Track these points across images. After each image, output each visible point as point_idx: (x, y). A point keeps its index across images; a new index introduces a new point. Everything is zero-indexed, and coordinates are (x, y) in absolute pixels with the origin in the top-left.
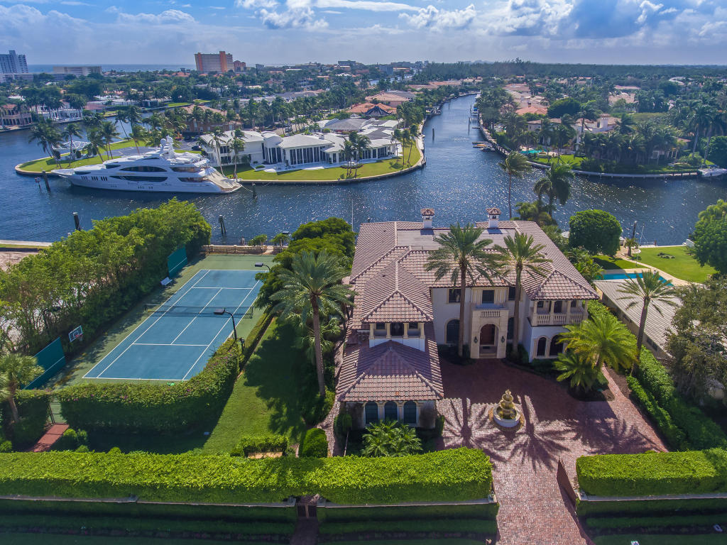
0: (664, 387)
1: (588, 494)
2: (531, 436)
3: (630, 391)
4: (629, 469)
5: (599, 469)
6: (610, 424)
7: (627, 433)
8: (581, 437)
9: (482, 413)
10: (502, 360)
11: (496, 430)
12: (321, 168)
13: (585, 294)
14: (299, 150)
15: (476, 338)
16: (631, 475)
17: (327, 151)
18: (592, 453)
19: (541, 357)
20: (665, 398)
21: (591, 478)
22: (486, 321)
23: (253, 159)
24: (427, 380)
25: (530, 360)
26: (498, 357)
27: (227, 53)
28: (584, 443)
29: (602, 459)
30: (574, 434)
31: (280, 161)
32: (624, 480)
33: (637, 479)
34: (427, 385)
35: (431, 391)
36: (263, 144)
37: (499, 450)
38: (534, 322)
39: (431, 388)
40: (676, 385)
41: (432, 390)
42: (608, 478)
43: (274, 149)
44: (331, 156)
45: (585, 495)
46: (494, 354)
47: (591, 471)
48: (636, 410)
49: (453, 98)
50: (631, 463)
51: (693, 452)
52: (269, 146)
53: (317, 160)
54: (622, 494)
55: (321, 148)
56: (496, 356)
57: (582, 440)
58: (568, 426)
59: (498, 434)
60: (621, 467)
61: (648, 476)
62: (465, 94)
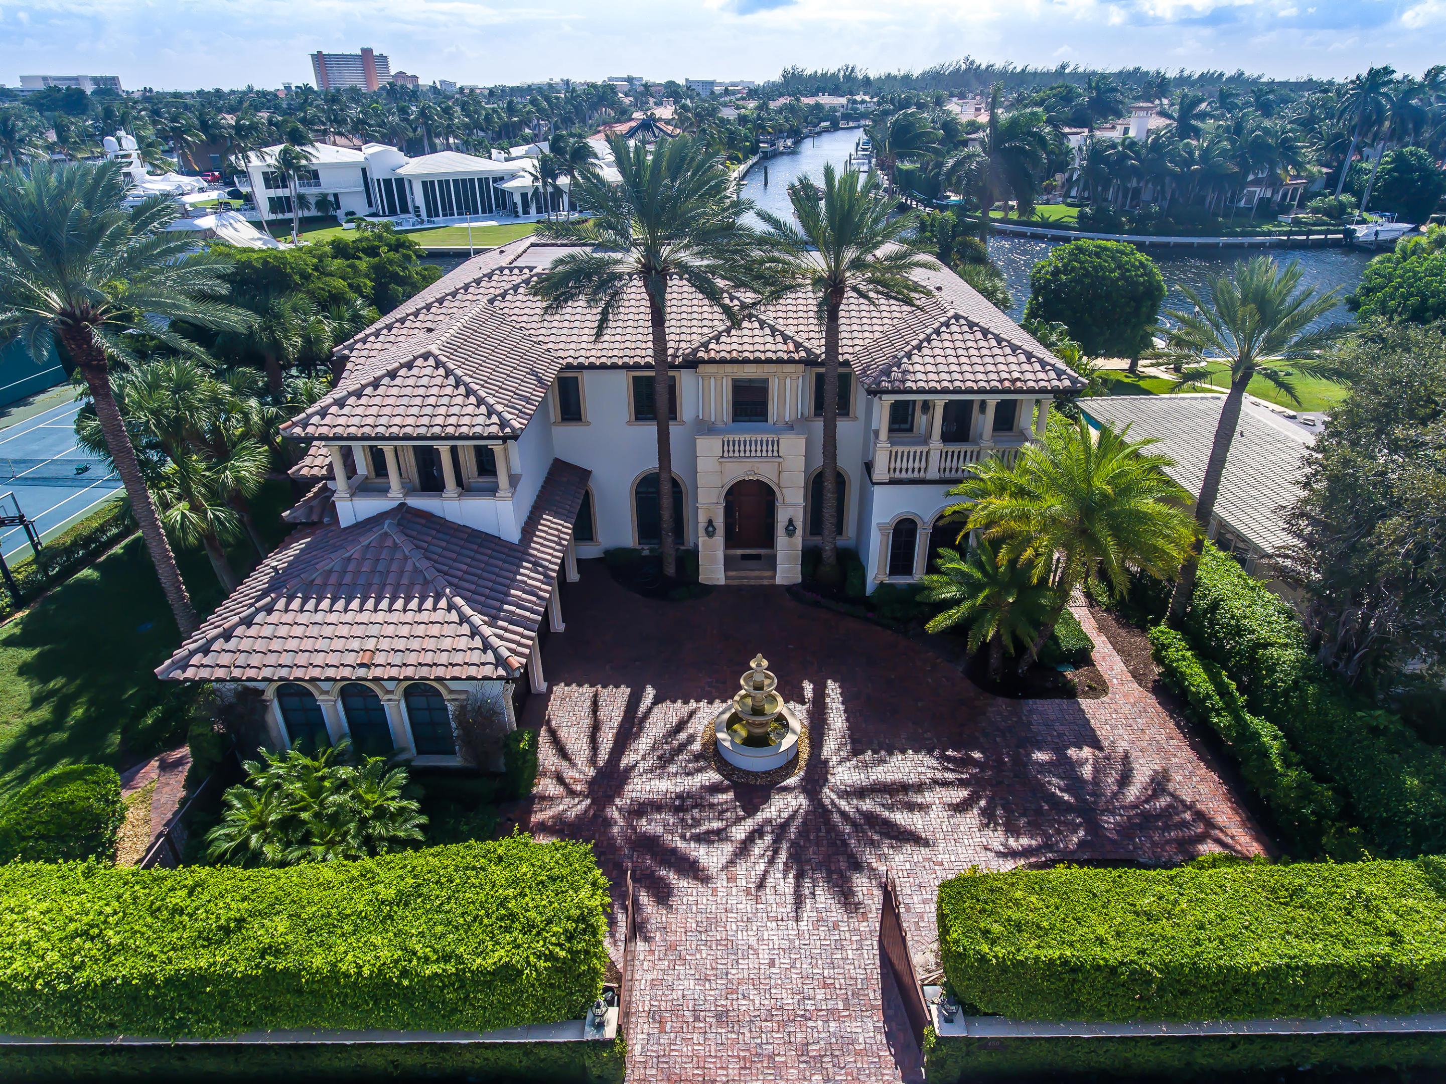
0: (1273, 652)
1: (971, 1011)
2: (811, 800)
3: (1157, 670)
4: (1135, 925)
5: (1019, 927)
6: (1082, 763)
7: (1133, 793)
8: (983, 803)
9: (681, 726)
10: (789, 589)
11: (712, 776)
12: (494, 223)
13: (1041, 375)
14: (444, 184)
15: (710, 523)
16: (1142, 952)
17: (507, 185)
18: (1013, 854)
19: (901, 580)
20: (1274, 685)
21: (983, 959)
22: (737, 472)
23: (347, 204)
24: (477, 619)
25: (870, 589)
26: (779, 580)
27: (376, 53)
28: (989, 818)
29: (1037, 887)
30: (960, 794)
31: (405, 210)
32: (1113, 970)
33: (1166, 969)
34: (475, 632)
35: (484, 651)
36: (364, 171)
37: (699, 839)
38: (880, 472)
39: (484, 640)
40: (1313, 646)
41: (486, 646)
42: (1052, 961)
43: (388, 182)
44: (518, 199)
45: (960, 1017)
46: (769, 573)
47: (986, 933)
48: (1171, 724)
49: (826, 130)
50: (1145, 902)
51: (1387, 865)
52: (376, 174)
53: (487, 210)
54: (1101, 1015)
55: (495, 180)
56: (774, 577)
57: (984, 812)
58: (947, 769)
59: (715, 789)
60: (1107, 918)
61: (1210, 954)
62: (851, 124)
